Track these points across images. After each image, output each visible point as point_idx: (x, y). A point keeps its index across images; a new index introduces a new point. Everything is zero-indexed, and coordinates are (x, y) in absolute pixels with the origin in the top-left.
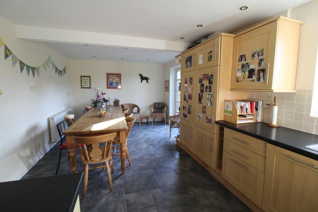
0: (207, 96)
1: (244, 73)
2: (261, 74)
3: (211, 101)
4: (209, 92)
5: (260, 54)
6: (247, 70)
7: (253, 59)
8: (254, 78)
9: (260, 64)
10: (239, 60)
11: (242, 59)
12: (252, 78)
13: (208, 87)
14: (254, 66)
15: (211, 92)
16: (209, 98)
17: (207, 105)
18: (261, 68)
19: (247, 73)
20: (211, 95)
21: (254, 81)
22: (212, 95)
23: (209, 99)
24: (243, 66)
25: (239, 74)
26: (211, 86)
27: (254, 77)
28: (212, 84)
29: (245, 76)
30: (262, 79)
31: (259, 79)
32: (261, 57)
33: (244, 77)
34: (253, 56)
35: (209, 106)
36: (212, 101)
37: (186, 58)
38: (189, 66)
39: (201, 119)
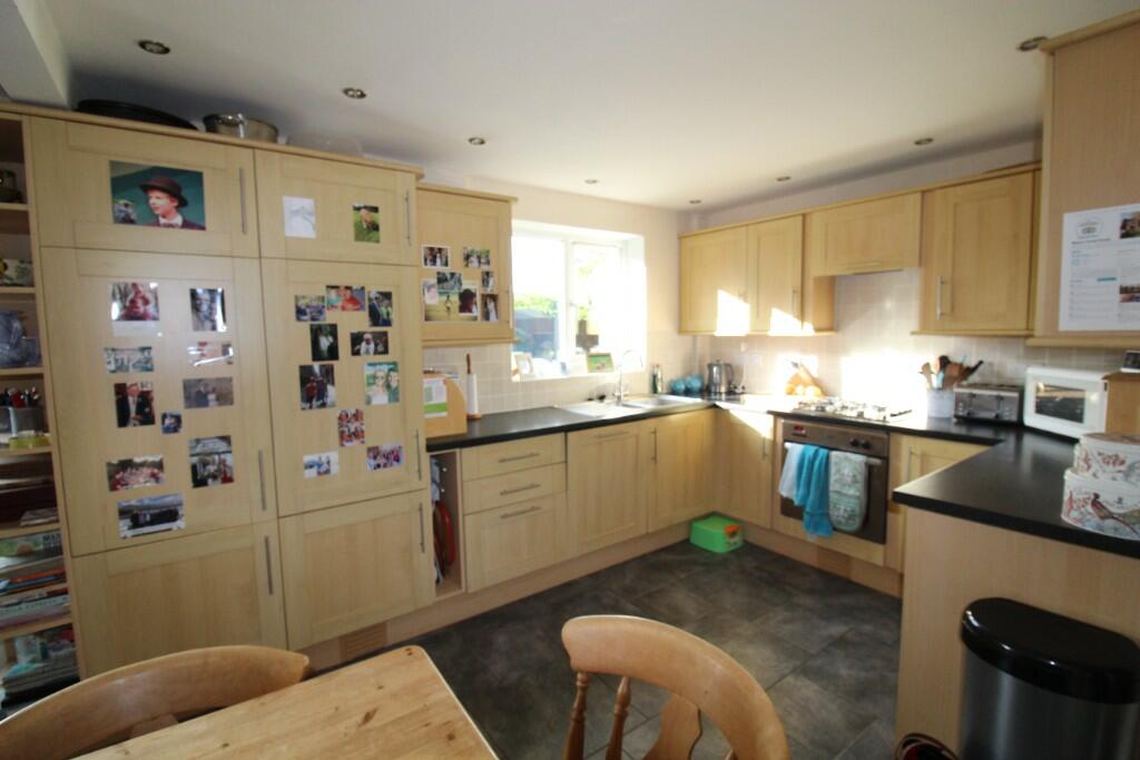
0: (369, 371)
1: (445, 298)
2: (491, 306)
3: (388, 386)
4: (376, 352)
5: (483, 260)
6: (456, 290)
7: (467, 265)
8: (477, 311)
9: (485, 282)
10: (426, 260)
11: (435, 257)
12: (470, 311)
13: (367, 336)
14: (471, 283)
15: (386, 351)
16: (380, 374)
17: (369, 402)
18: (489, 291)
19: (455, 299)
20: (388, 364)
21: (475, 319)
22: (395, 363)
23: (380, 382)
24: (442, 279)
25: (432, 298)
26: (385, 334)
27: (474, 309)
28: (387, 323)
29: (449, 305)
30: (493, 316)
31: (486, 316)
32: (485, 268)
33: (448, 308)
34: (467, 257)
35: (381, 407)
36: (394, 385)
37: (114, 165)
38: (178, 220)
39: (335, 469)
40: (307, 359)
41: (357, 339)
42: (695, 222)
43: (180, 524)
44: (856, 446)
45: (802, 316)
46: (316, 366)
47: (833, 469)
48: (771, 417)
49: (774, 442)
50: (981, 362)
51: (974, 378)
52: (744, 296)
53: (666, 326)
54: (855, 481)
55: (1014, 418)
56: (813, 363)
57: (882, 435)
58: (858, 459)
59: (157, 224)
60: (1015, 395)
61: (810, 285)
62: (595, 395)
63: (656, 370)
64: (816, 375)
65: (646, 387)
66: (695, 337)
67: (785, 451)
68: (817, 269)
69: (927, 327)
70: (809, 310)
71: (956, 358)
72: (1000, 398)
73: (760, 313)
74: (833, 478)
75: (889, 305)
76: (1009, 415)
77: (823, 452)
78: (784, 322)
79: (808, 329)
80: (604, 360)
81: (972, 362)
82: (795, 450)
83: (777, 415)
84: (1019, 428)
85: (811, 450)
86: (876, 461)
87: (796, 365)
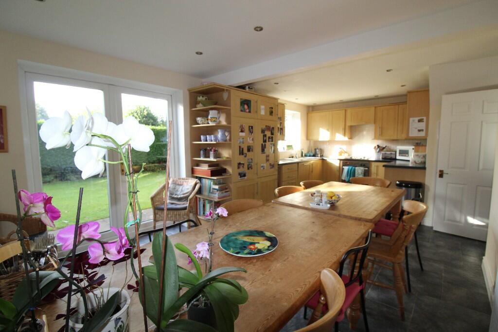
0: (270, 146)
3: (273, 149)
4: (271, 141)
15: (273, 141)
16: (272, 146)
17: (270, 153)
20: (273, 144)
26: (273, 137)
28: (273, 135)
35: (272, 154)
37: (241, 99)
38: (248, 111)
39: (265, 168)
40: (262, 142)
41: (269, 138)
42: (311, 109)
43: (246, 178)
44: (361, 165)
45: (345, 135)
46: (264, 144)
47: (356, 171)
48: (339, 161)
49: (340, 167)
50: (386, 146)
51: (385, 150)
52: (328, 130)
53: (304, 138)
54: (362, 173)
55: (394, 158)
56: (344, 147)
57: (368, 162)
58: (362, 168)
59: (245, 112)
60: (394, 153)
61: (347, 128)
62: (291, 156)
63: (303, 151)
64: (345, 151)
65: (300, 155)
66: (310, 141)
67: (343, 169)
68: (349, 124)
69: (376, 138)
70: (347, 134)
71: (381, 145)
72: (391, 154)
73: (333, 134)
74: (356, 173)
75: (365, 133)
76: (393, 156)
77: (353, 168)
78: (340, 137)
79: (346, 139)
80: (291, 147)
81: (384, 146)
82: (346, 168)
83: (341, 160)
84: (395, 159)
85: (351, 167)
86: (367, 169)
87: (341, 148)
